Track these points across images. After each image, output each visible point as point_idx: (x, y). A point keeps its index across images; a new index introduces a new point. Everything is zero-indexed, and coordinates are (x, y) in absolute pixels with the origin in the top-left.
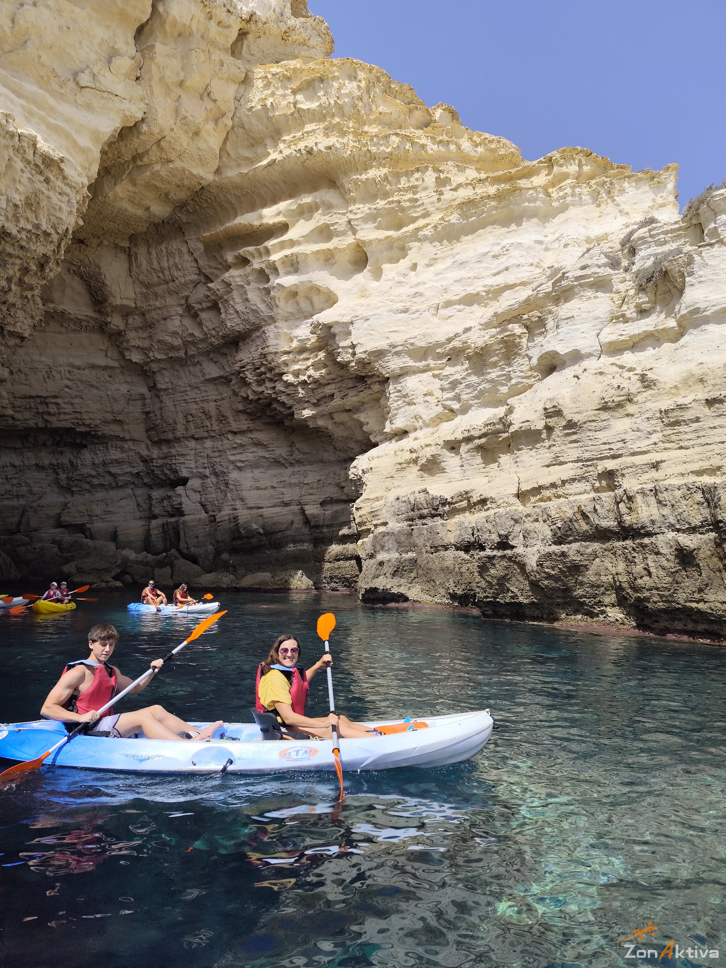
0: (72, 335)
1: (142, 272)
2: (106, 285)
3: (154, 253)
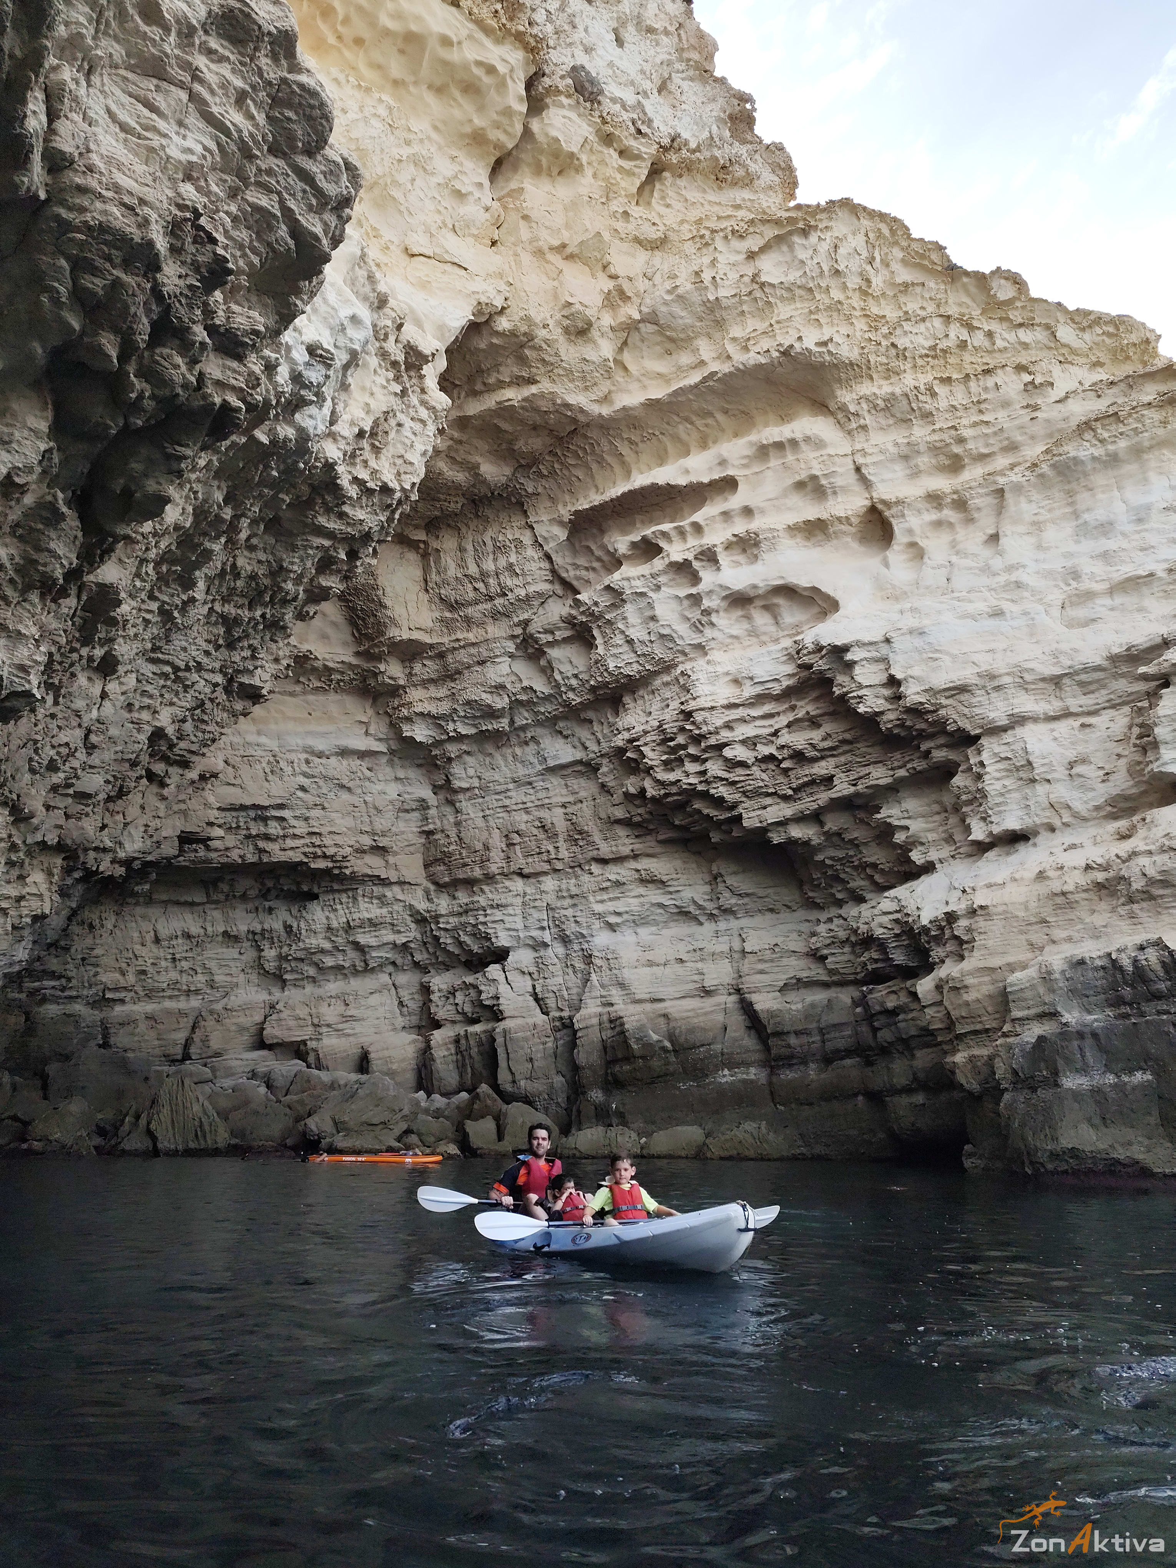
0: (311, 698)
1: (446, 583)
2: (385, 607)
3: (470, 547)
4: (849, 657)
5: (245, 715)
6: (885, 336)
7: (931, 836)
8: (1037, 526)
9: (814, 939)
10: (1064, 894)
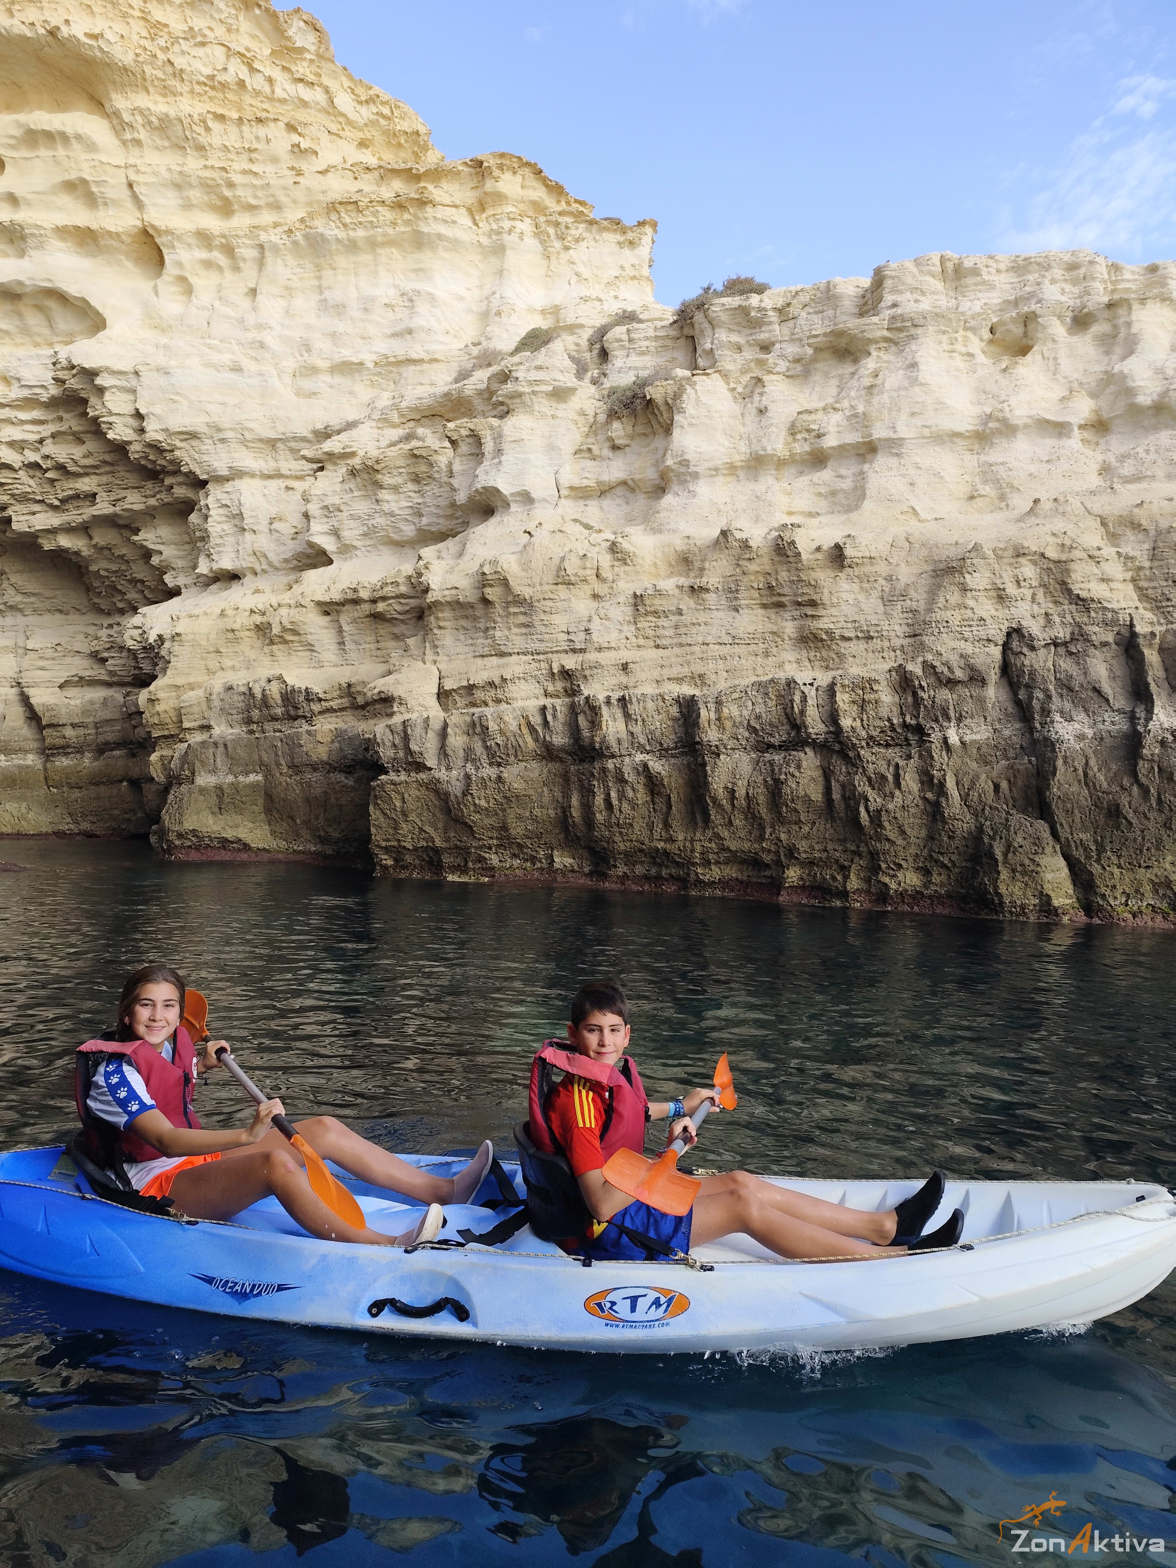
4: (98, 381)
6: (162, 49)
7: (180, 563)
8: (289, 291)
9: (96, 642)
10: (233, 631)
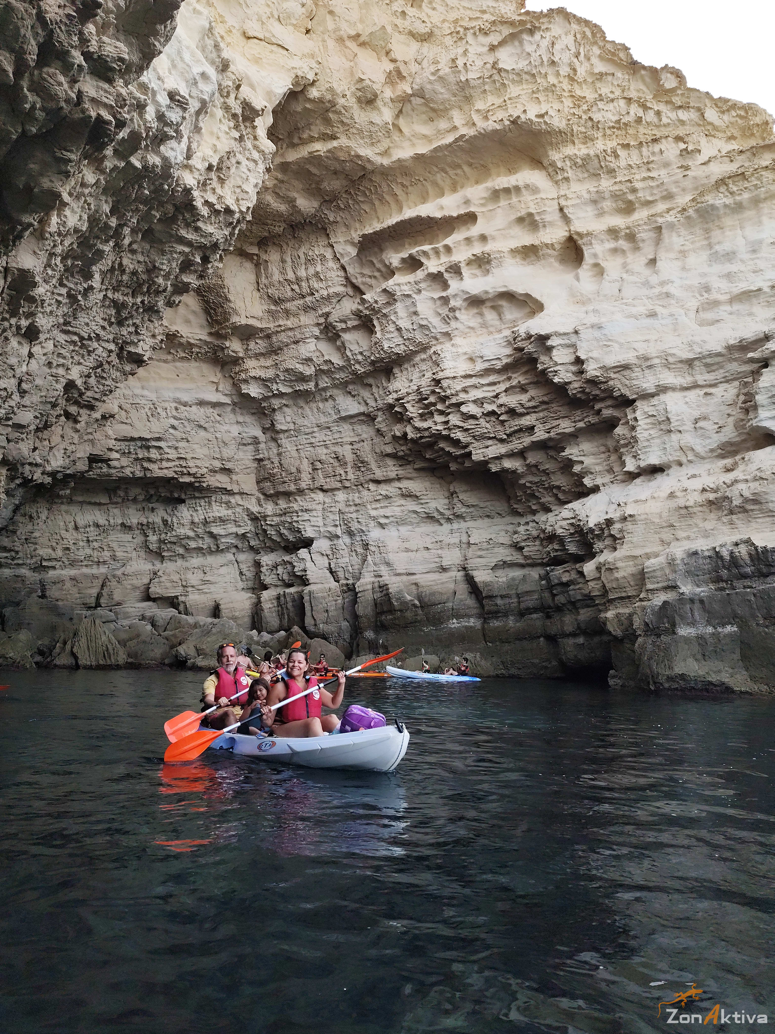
0: (178, 364)
1: (272, 284)
2: (230, 301)
3: (289, 259)
4: (549, 343)
5: (133, 374)
6: (585, 112)
7: (598, 468)
8: (683, 253)
9: (516, 536)
10: (686, 507)
